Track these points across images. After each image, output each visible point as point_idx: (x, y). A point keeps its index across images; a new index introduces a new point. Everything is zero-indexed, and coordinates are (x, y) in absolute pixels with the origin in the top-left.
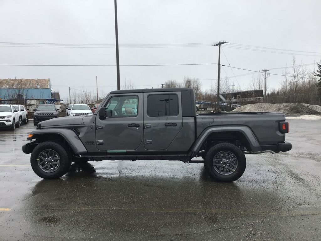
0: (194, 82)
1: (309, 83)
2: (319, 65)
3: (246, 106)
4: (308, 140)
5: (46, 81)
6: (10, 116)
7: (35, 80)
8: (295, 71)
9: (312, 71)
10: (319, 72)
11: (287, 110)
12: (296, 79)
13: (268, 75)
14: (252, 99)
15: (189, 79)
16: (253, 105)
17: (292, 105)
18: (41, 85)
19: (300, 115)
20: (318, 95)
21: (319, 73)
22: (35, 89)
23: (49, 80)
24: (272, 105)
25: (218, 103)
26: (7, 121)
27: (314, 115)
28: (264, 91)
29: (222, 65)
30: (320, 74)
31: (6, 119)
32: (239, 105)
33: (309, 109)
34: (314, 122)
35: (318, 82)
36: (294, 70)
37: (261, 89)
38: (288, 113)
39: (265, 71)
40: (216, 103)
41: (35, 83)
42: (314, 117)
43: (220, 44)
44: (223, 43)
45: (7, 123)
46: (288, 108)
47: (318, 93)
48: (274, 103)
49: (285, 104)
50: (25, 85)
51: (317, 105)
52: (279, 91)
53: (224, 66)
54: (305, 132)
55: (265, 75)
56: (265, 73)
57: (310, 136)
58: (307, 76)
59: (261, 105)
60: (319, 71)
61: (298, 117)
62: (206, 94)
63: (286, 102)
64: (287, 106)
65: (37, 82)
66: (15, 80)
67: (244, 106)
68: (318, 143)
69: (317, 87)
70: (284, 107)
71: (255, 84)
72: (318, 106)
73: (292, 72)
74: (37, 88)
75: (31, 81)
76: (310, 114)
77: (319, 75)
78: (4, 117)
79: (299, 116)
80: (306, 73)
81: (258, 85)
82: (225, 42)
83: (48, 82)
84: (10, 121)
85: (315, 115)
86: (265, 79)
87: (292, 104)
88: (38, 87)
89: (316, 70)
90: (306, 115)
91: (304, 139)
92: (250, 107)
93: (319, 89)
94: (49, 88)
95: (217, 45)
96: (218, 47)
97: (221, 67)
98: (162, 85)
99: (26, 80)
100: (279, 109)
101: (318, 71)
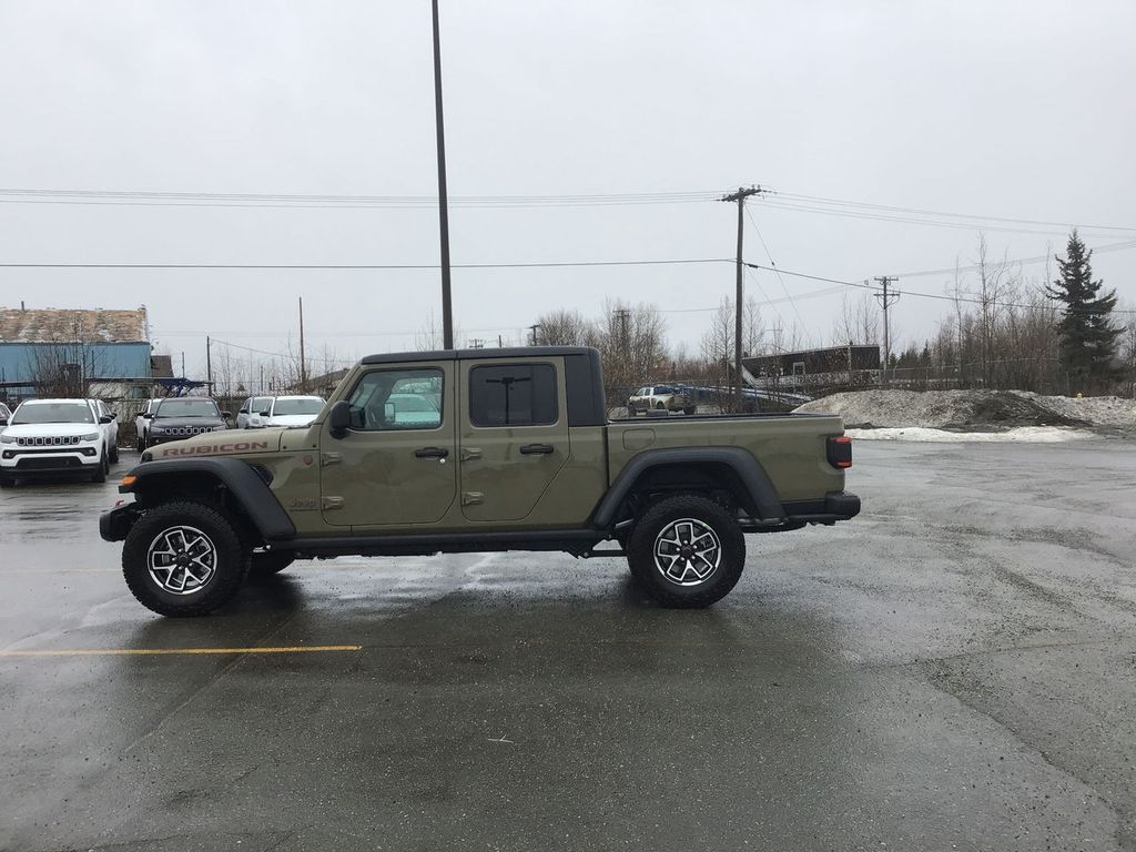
0: (640, 318)
1: (1032, 323)
2: (1063, 263)
3: (832, 398)
4: (1041, 497)
5: (131, 316)
6: (93, 437)
7: (92, 313)
8: (987, 283)
9: (1041, 285)
10: (1063, 286)
11: (966, 411)
12: (991, 309)
13: (893, 295)
14: (845, 376)
15: (624, 306)
16: (854, 396)
17: (981, 395)
18: (118, 332)
19: (1007, 428)
20: (1062, 360)
21: (1064, 290)
22: (98, 343)
23: (143, 312)
24: (917, 394)
25: (738, 391)
26: (87, 451)
27: (1050, 428)
28: (882, 349)
29: (751, 266)
30: (1067, 293)
31: (83, 444)
32: (808, 398)
33: (1034, 406)
34: (1054, 448)
35: (1059, 318)
36: (984, 280)
37: (871, 342)
38: (967, 423)
39: (885, 281)
40: (731, 390)
41: (93, 322)
42: (1051, 434)
43: (741, 196)
44: (753, 192)
45: (85, 459)
46: (966, 405)
47: (1060, 355)
48: (922, 389)
49: (957, 394)
50: (60, 328)
51: (1060, 395)
52: (930, 347)
53: (756, 267)
54: (1028, 477)
55: (885, 295)
56: (885, 290)
57: (1045, 488)
58: (1025, 300)
59: (878, 396)
60: (1063, 281)
61: (1000, 434)
62: (682, 358)
63: (961, 387)
64: (963, 400)
65: (102, 318)
66: (23, 312)
67: (825, 401)
68: (1069, 507)
69: (1059, 334)
70: (955, 402)
71: (853, 326)
72: (1063, 397)
73: (977, 287)
74: (102, 342)
75: (79, 316)
76: (1039, 425)
77: (1062, 296)
78: (76, 440)
79: (1005, 431)
80: (1022, 289)
81: (862, 328)
82: (759, 191)
83: (140, 321)
84: (95, 454)
85: (1054, 428)
86: (885, 308)
87: (982, 391)
88: (108, 337)
89: (1052, 279)
90: (1026, 429)
91: (1029, 496)
92: (845, 403)
93: (1065, 342)
94: (144, 340)
95: (731, 198)
96: (734, 205)
97: (745, 269)
98: (534, 327)
99: (62, 313)
100: (937, 409)
101: (1058, 283)
